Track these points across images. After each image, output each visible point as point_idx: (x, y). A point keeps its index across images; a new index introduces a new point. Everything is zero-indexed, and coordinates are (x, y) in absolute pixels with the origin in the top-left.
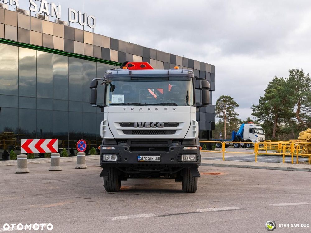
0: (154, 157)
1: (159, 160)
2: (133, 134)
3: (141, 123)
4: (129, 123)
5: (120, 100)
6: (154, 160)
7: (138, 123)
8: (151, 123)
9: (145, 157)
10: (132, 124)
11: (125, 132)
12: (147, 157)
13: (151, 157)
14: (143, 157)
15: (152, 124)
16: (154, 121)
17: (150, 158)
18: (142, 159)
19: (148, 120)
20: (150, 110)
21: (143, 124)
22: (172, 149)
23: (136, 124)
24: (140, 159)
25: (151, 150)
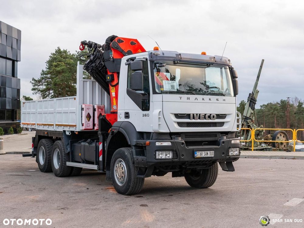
0: (209, 152)
1: (213, 156)
2: (187, 126)
3: (197, 114)
4: (185, 114)
5: (173, 87)
6: (209, 156)
7: (193, 114)
8: (205, 114)
9: (201, 152)
10: (188, 116)
11: (180, 124)
12: (203, 152)
13: (207, 152)
14: (200, 153)
15: (207, 116)
16: (208, 113)
17: (205, 153)
18: (198, 155)
19: (202, 112)
20: (204, 100)
21: (198, 115)
22: (223, 142)
23: (192, 116)
24: (197, 155)
25: (205, 145)
